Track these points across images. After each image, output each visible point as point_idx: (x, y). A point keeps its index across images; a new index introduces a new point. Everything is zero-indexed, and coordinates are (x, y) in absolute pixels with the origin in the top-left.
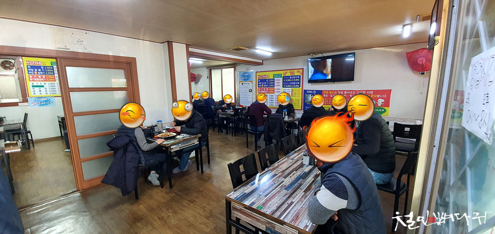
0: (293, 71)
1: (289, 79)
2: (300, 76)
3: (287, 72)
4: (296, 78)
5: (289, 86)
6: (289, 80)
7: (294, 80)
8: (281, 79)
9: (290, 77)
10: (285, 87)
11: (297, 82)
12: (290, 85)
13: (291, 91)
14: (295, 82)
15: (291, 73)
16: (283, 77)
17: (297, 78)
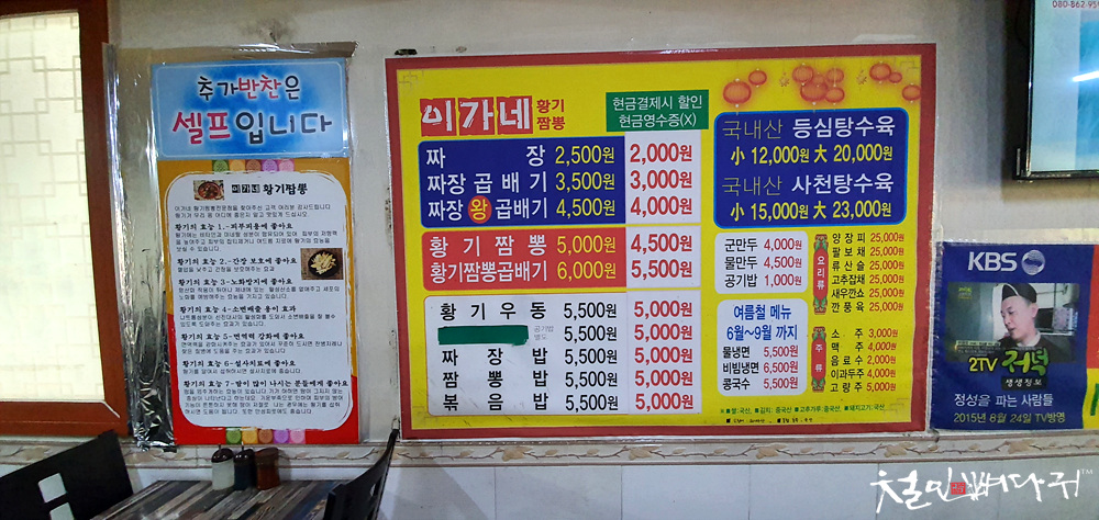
0: (823, 64)
1: (788, 139)
2: (900, 117)
3: (761, 79)
4: (855, 139)
5: (784, 209)
6: (786, 155)
7: (842, 153)
8: (702, 143)
9: (802, 128)
10: (747, 222)
11: (872, 169)
12: (800, 198)
13: (806, 254)
14: (854, 169)
15: (806, 83)
16: (722, 121)
17: (874, 137)
